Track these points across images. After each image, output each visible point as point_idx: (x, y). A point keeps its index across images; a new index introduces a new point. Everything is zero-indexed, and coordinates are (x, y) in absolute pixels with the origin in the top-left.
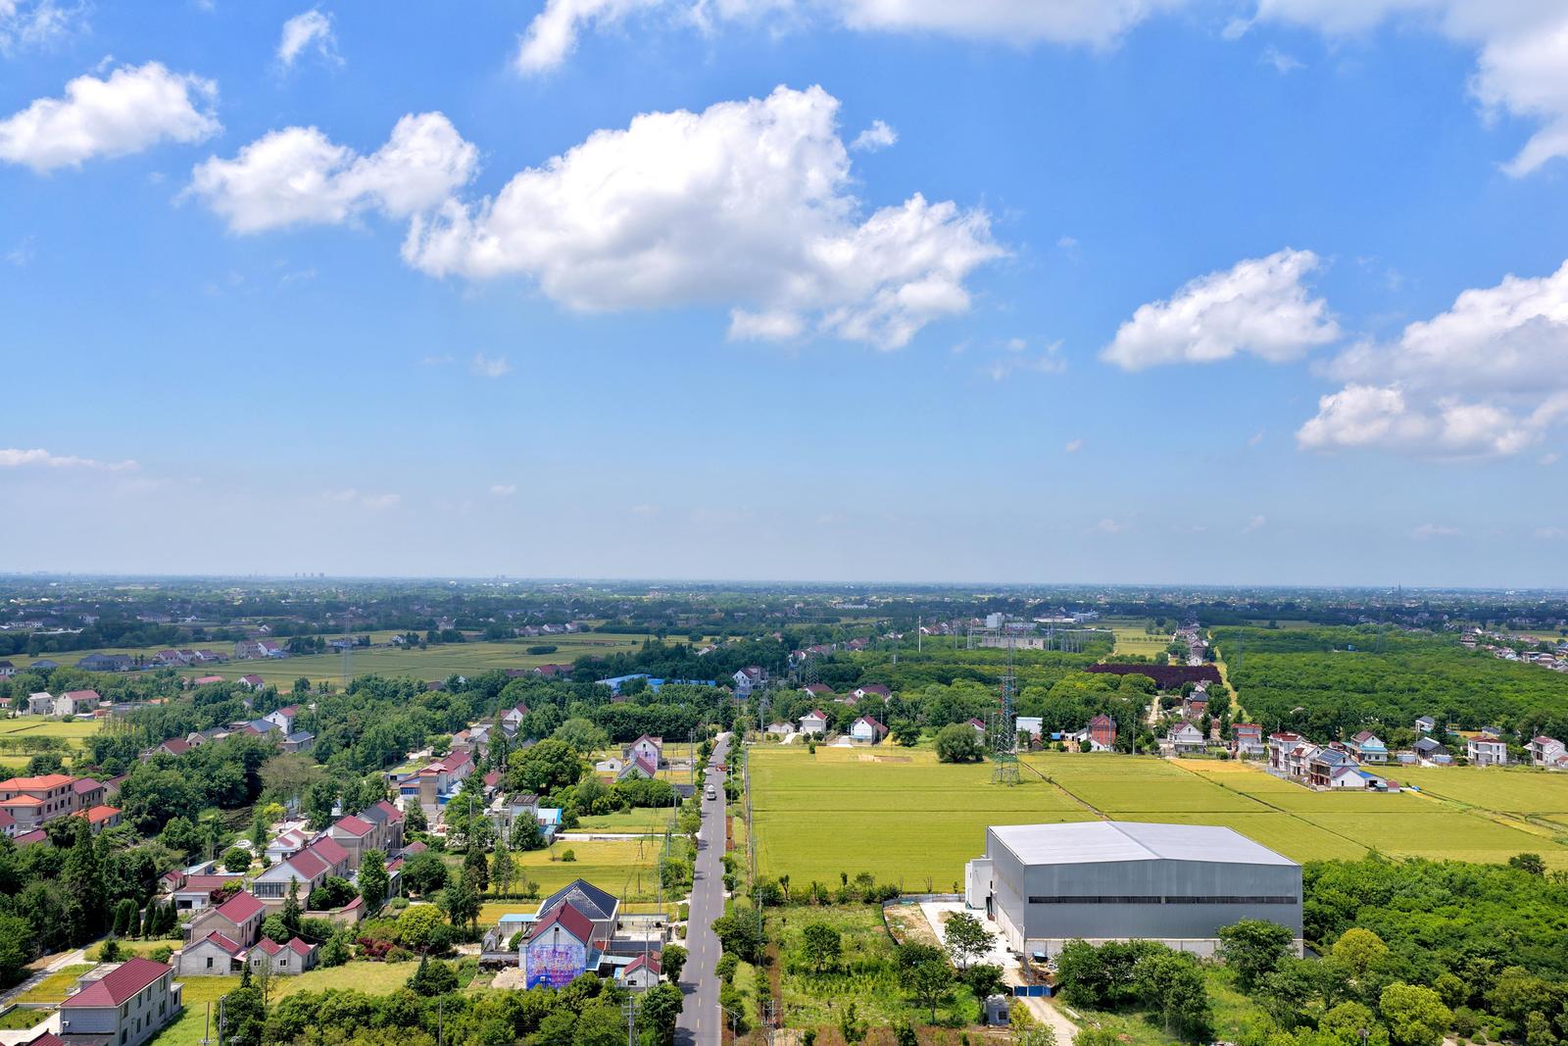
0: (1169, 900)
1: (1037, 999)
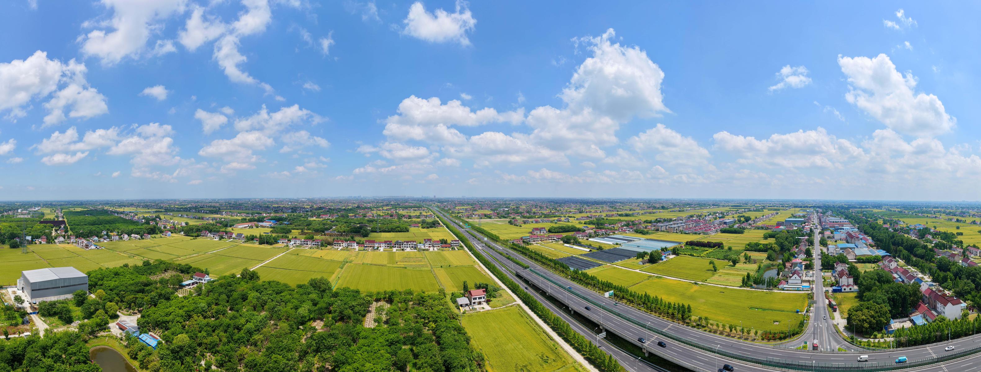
0: (62, 287)
1: (34, 315)
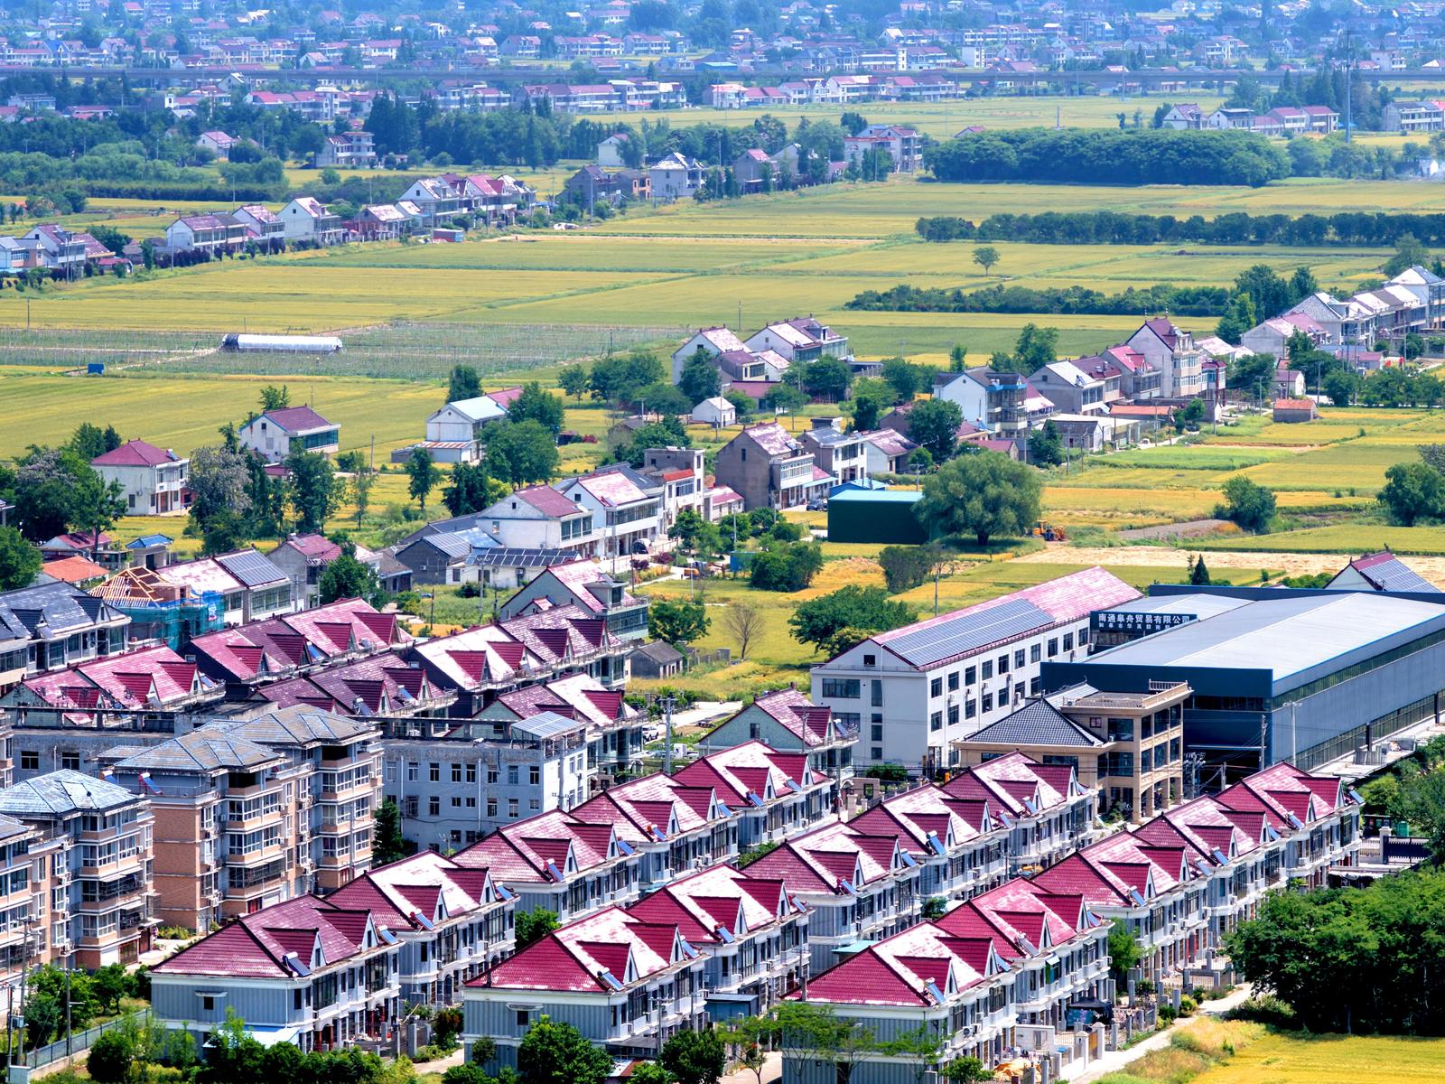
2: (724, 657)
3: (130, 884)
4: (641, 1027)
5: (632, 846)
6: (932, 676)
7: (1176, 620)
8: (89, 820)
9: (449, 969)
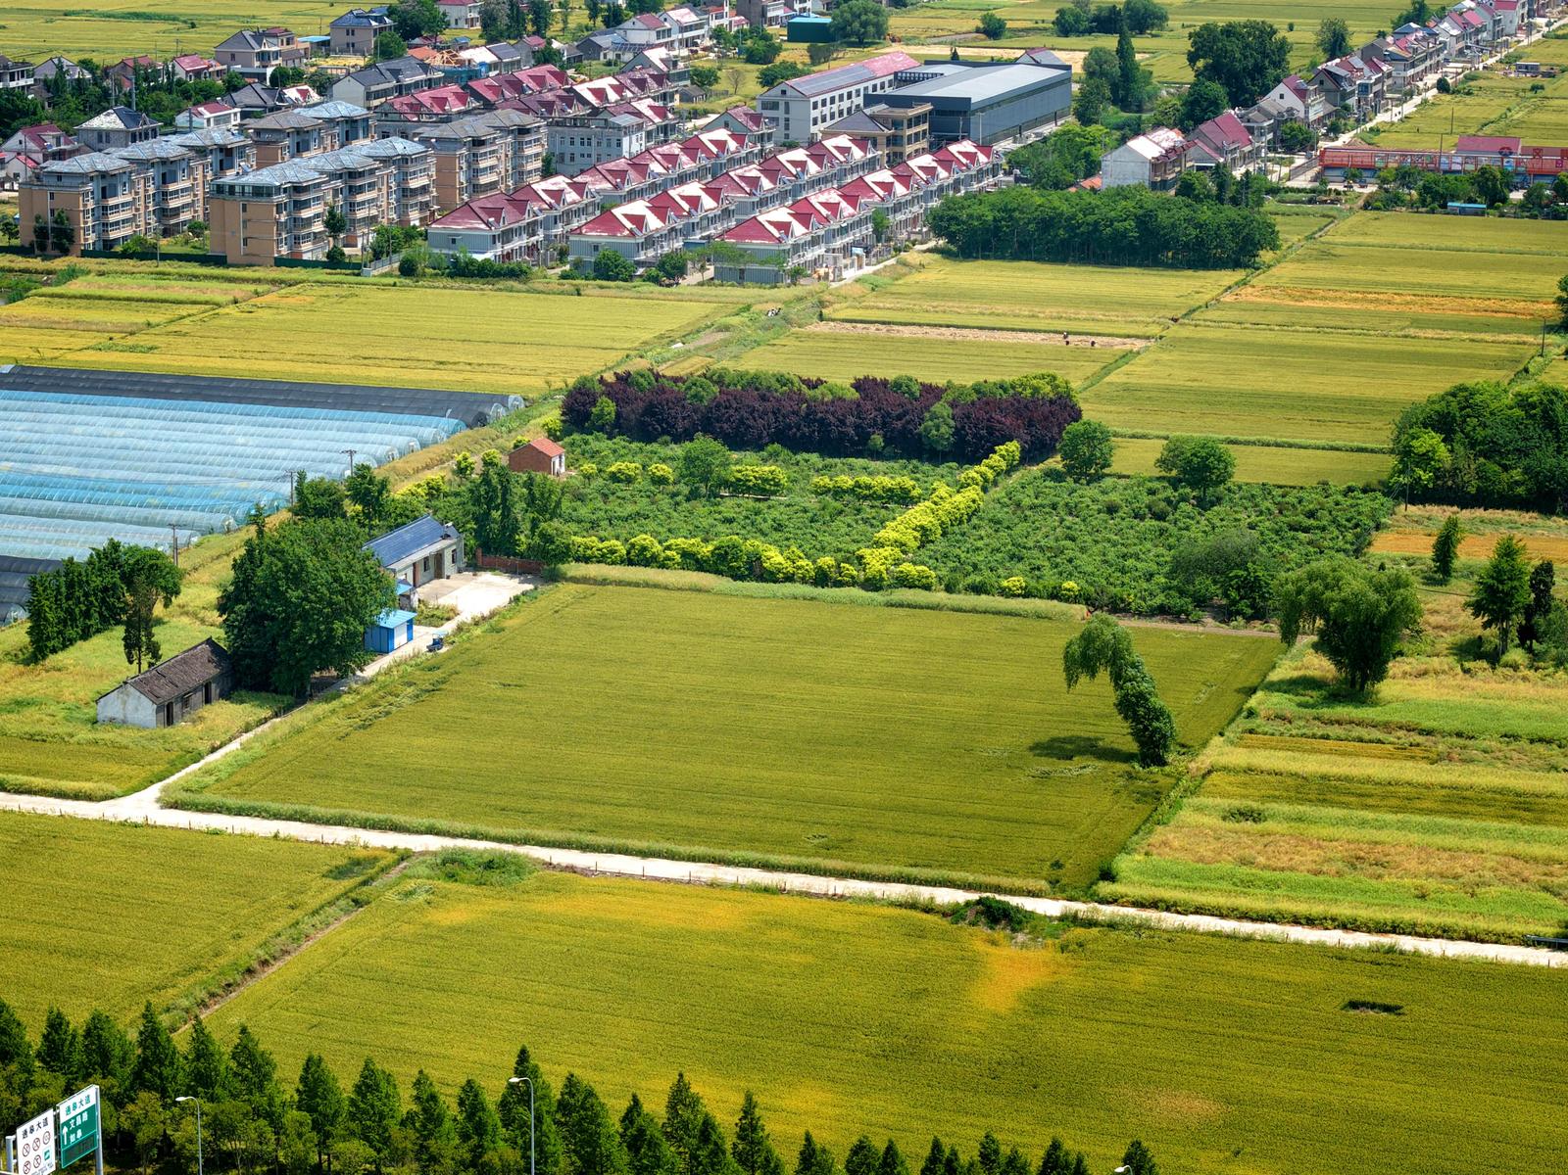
2: (726, 94)
3: (424, 189)
4: (651, 253)
5: (659, 174)
6: (812, 100)
7: (934, 75)
8: (405, 159)
9: (568, 228)
